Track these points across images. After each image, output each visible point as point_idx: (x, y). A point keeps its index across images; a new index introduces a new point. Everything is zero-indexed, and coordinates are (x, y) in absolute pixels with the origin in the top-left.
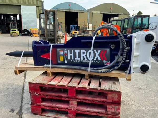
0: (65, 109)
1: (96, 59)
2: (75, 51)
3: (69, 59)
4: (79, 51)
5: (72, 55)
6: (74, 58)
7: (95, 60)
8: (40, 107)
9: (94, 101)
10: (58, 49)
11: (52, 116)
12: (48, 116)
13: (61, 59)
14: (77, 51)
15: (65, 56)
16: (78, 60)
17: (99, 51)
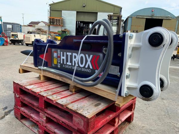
0: (36, 121)
1: (88, 67)
2: (68, 53)
3: (62, 63)
4: (70, 54)
5: (65, 58)
6: (66, 63)
7: (86, 68)
8: (19, 111)
9: (60, 121)
10: (53, 50)
11: (27, 126)
12: (24, 124)
13: (55, 62)
14: (69, 54)
15: (58, 59)
16: (69, 65)
17: (91, 56)
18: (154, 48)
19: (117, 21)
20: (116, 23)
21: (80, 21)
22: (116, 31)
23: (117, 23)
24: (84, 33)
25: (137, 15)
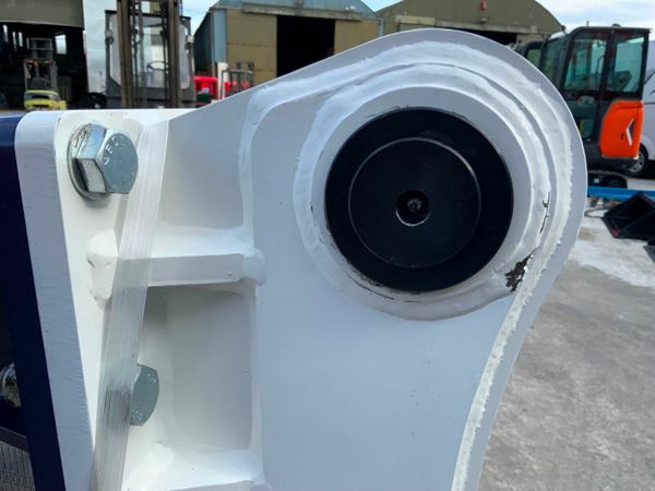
18: (401, 300)
19: (159, 20)
20: (158, 30)
21: (7, 24)
22: (162, 66)
23: (160, 29)
24: (27, 75)
25: (245, 4)
